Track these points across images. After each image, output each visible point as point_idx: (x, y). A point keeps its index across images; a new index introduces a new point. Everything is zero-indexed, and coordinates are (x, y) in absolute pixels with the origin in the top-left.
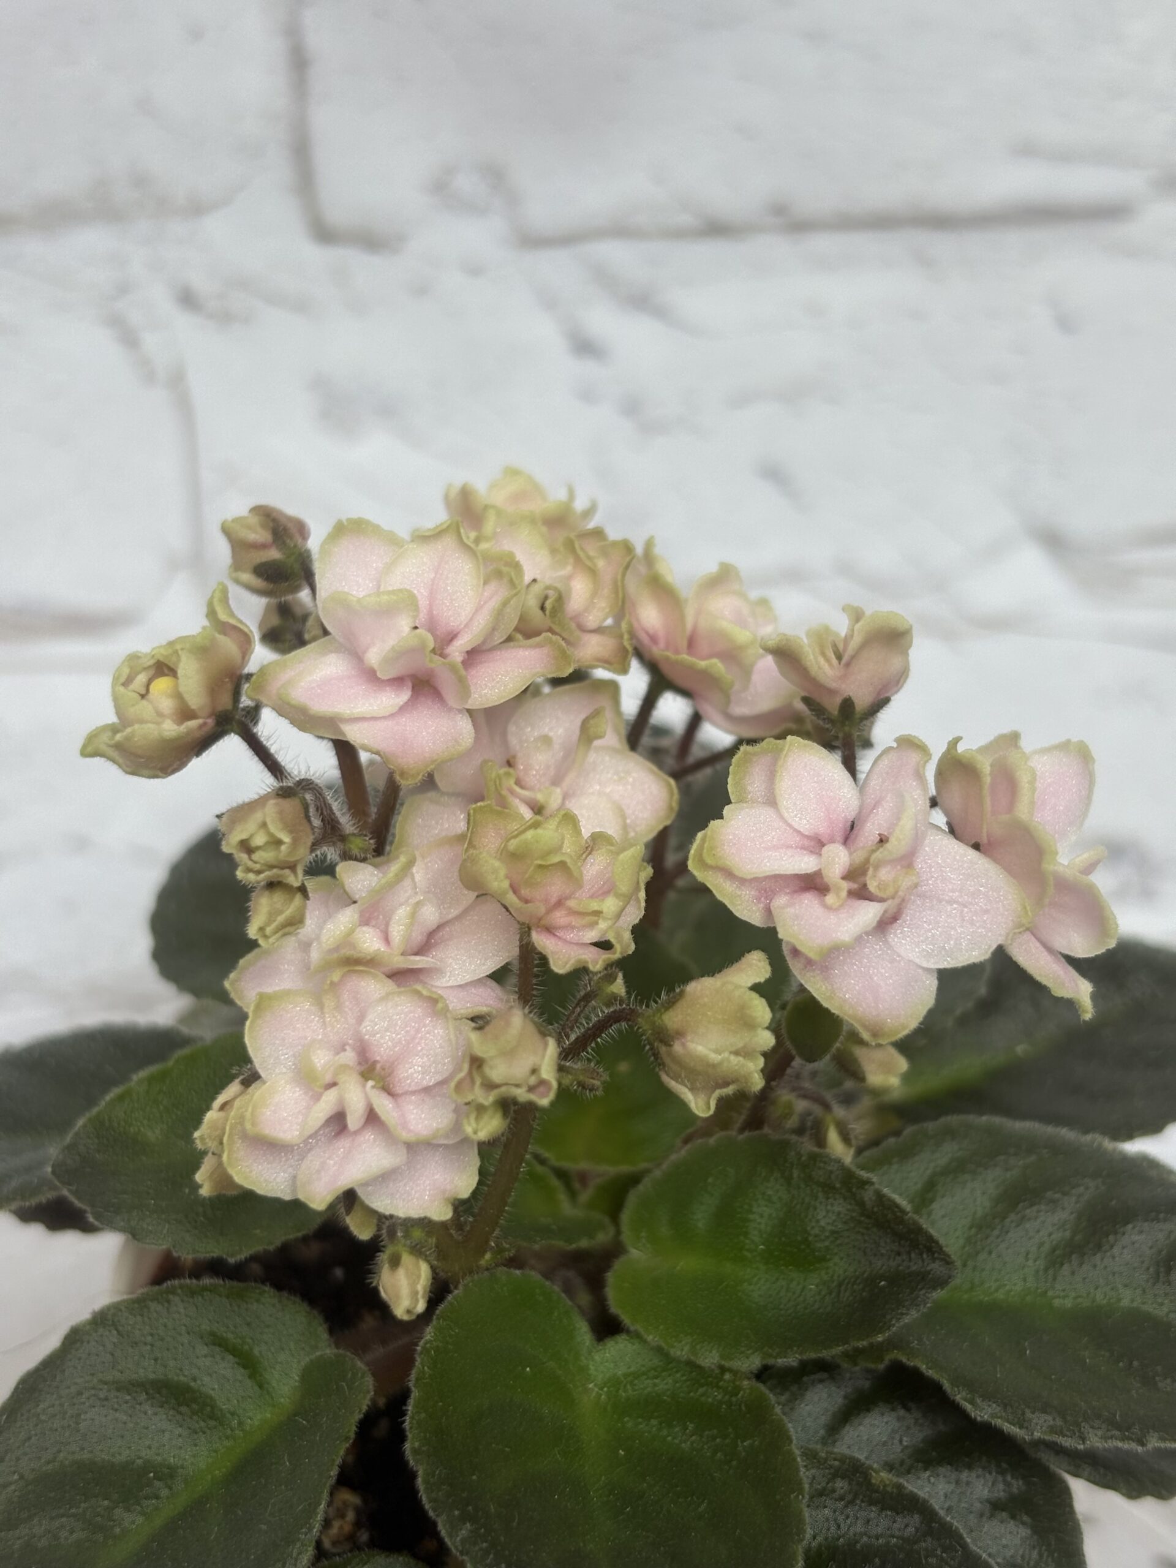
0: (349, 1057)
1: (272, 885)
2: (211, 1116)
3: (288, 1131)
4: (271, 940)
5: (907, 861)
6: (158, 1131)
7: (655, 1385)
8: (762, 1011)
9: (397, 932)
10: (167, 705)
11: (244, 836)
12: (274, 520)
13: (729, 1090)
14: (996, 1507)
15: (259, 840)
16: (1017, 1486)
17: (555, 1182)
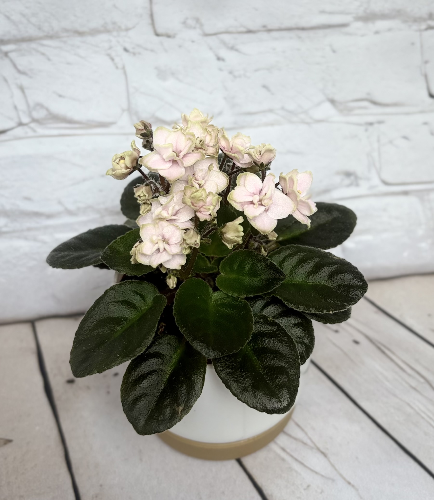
0: (160, 237)
1: (144, 203)
2: (133, 249)
3: (148, 252)
4: (145, 214)
5: (270, 198)
6: (123, 249)
7: (225, 301)
8: (241, 228)
9: (170, 212)
10: (123, 166)
11: (139, 194)
12: (145, 124)
13: (235, 244)
14: (295, 325)
15: (142, 195)
16: (300, 321)
17: (206, 259)
